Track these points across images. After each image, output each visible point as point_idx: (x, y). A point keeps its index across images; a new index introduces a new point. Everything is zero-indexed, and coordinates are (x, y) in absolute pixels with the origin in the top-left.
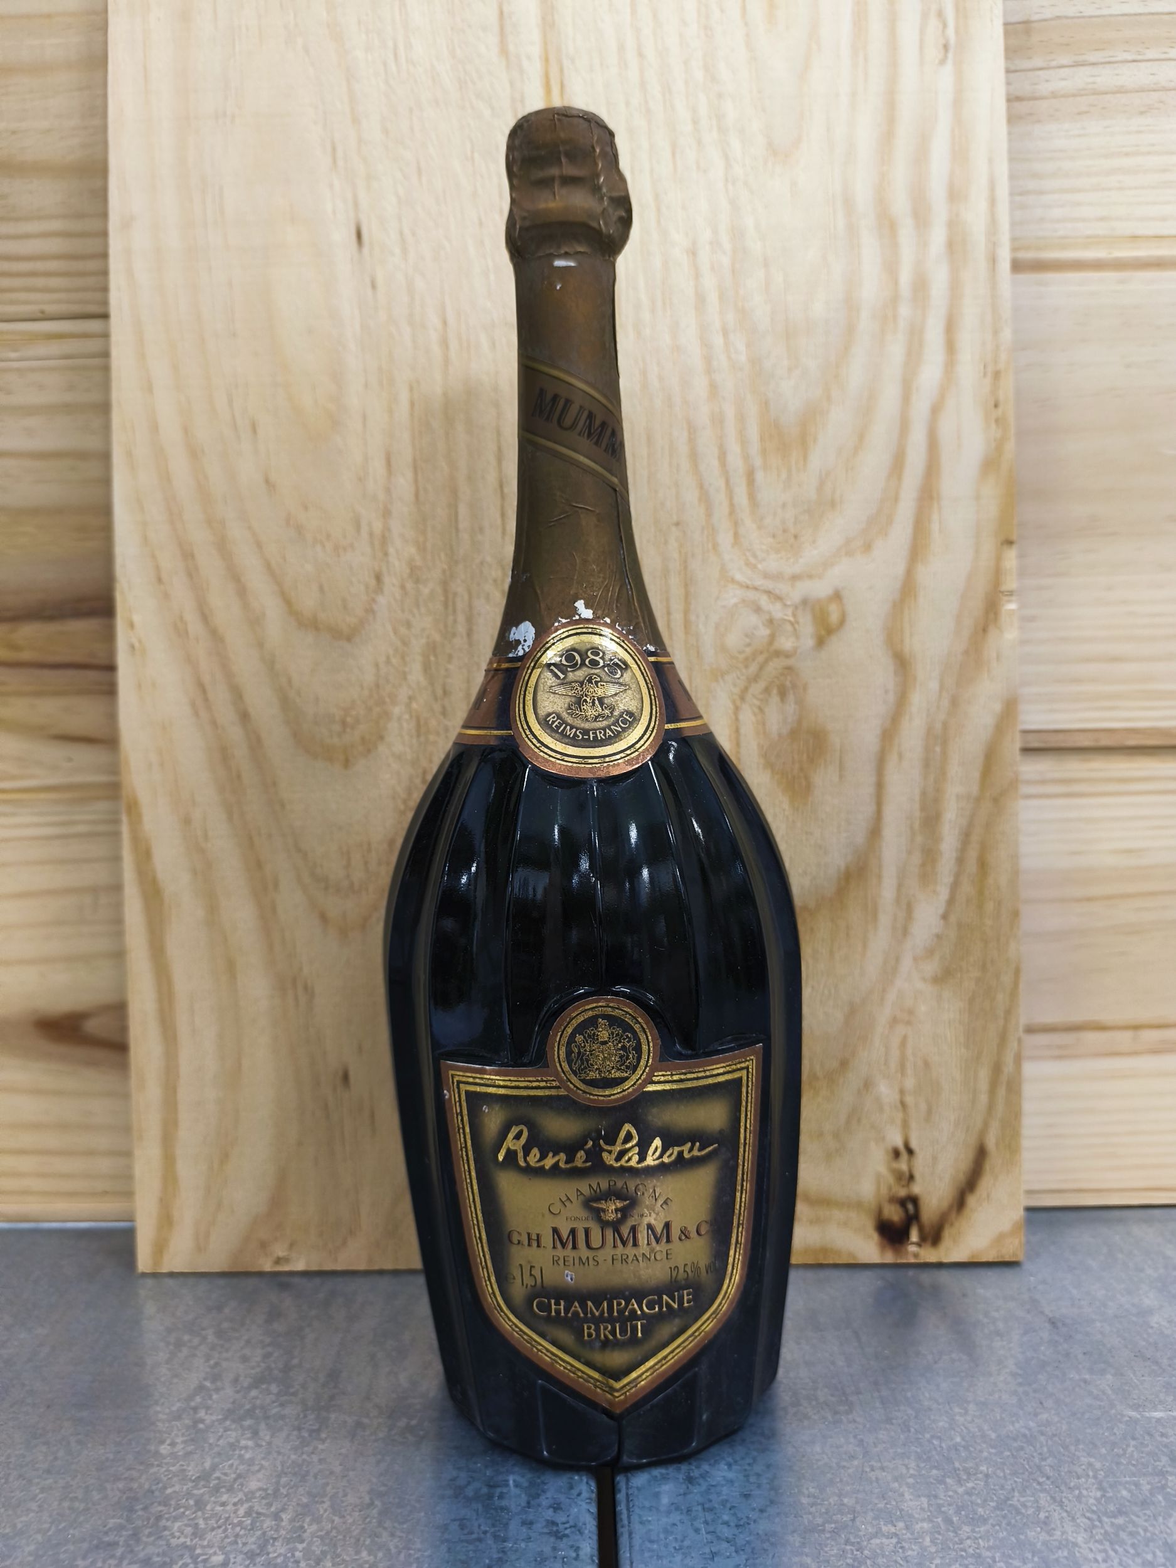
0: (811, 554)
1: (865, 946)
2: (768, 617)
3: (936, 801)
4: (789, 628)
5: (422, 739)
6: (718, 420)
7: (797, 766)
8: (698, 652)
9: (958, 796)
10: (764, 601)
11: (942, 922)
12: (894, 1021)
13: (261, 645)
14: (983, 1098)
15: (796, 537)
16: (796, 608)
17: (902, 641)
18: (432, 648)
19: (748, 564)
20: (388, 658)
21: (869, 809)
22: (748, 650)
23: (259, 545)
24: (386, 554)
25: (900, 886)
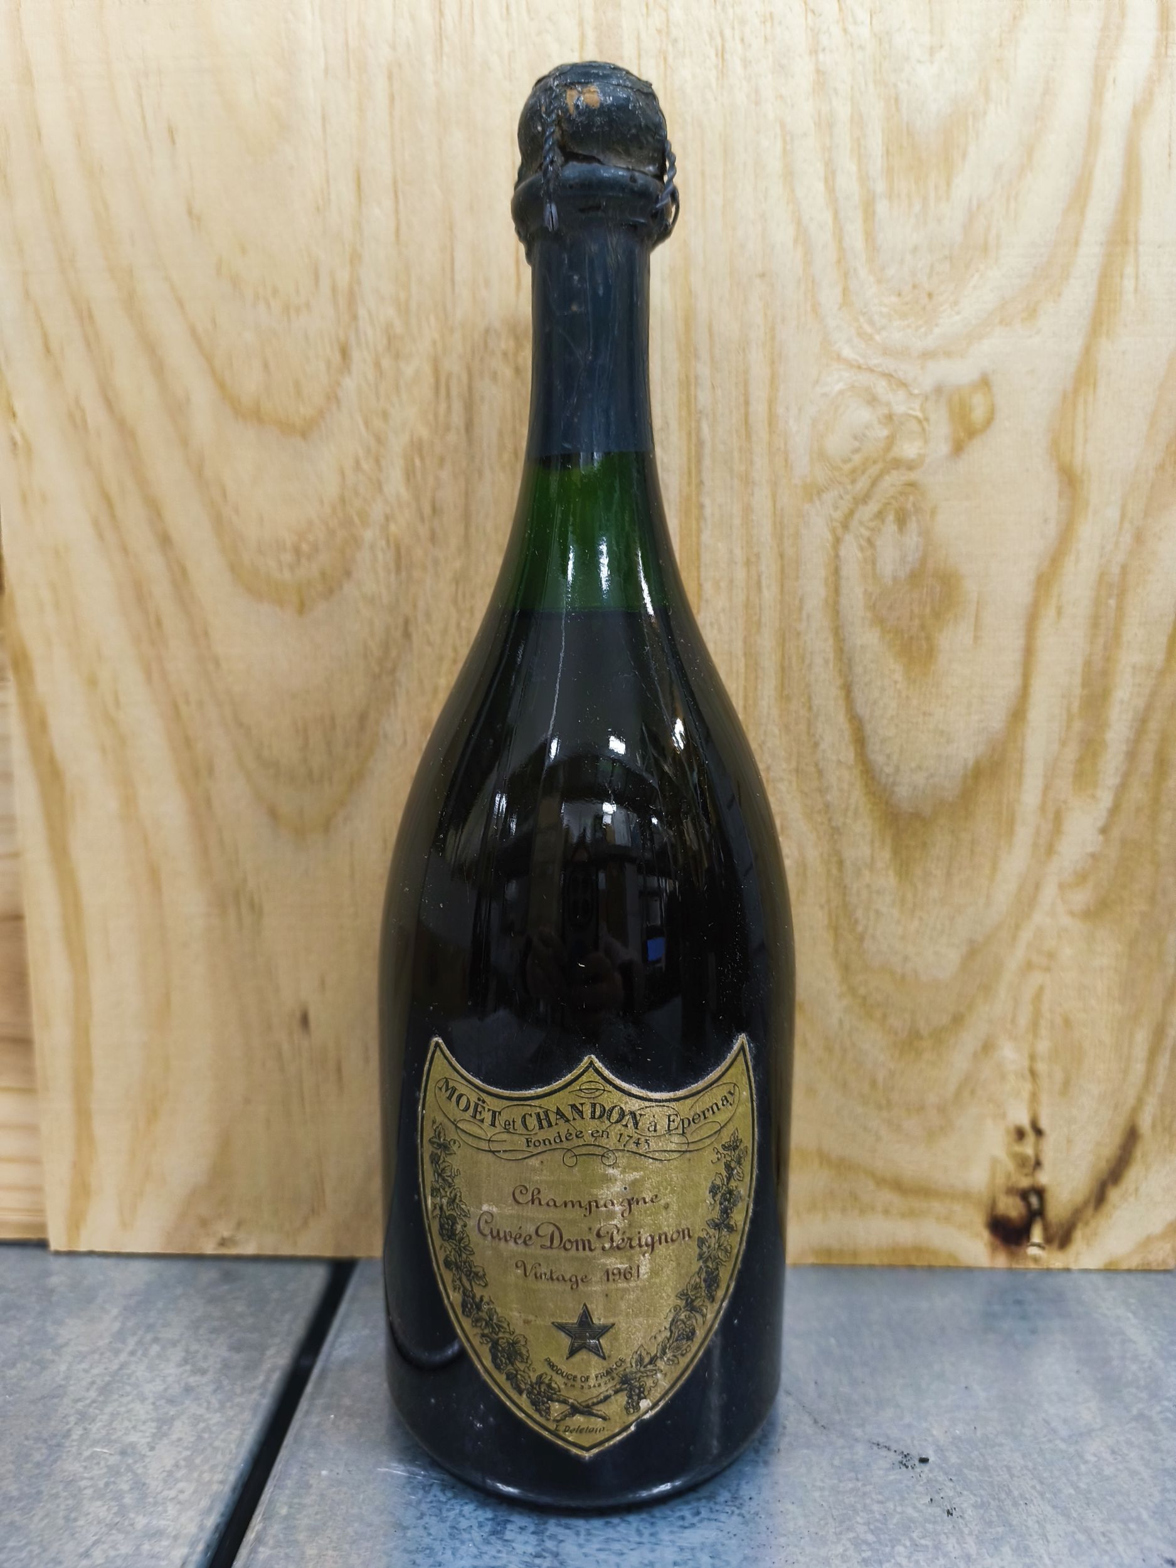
0: (950, 322)
1: (994, 867)
2: (886, 411)
3: (1105, 673)
4: (914, 426)
5: (404, 574)
6: (826, 124)
7: (917, 622)
8: (786, 461)
9: (1134, 667)
10: (881, 387)
11: (1101, 838)
12: (1029, 966)
13: (184, 441)
14: (1139, 1068)
15: (930, 295)
16: (927, 398)
17: (1072, 449)
18: (417, 447)
19: (861, 334)
20: (357, 462)
21: (1013, 683)
22: (857, 458)
23: (181, 304)
24: (355, 317)
25: (1047, 788)
